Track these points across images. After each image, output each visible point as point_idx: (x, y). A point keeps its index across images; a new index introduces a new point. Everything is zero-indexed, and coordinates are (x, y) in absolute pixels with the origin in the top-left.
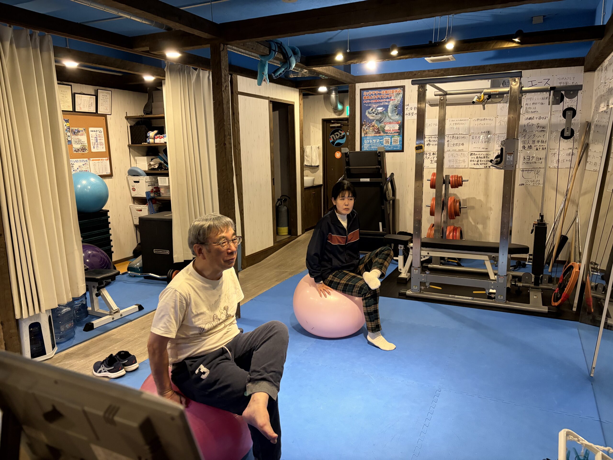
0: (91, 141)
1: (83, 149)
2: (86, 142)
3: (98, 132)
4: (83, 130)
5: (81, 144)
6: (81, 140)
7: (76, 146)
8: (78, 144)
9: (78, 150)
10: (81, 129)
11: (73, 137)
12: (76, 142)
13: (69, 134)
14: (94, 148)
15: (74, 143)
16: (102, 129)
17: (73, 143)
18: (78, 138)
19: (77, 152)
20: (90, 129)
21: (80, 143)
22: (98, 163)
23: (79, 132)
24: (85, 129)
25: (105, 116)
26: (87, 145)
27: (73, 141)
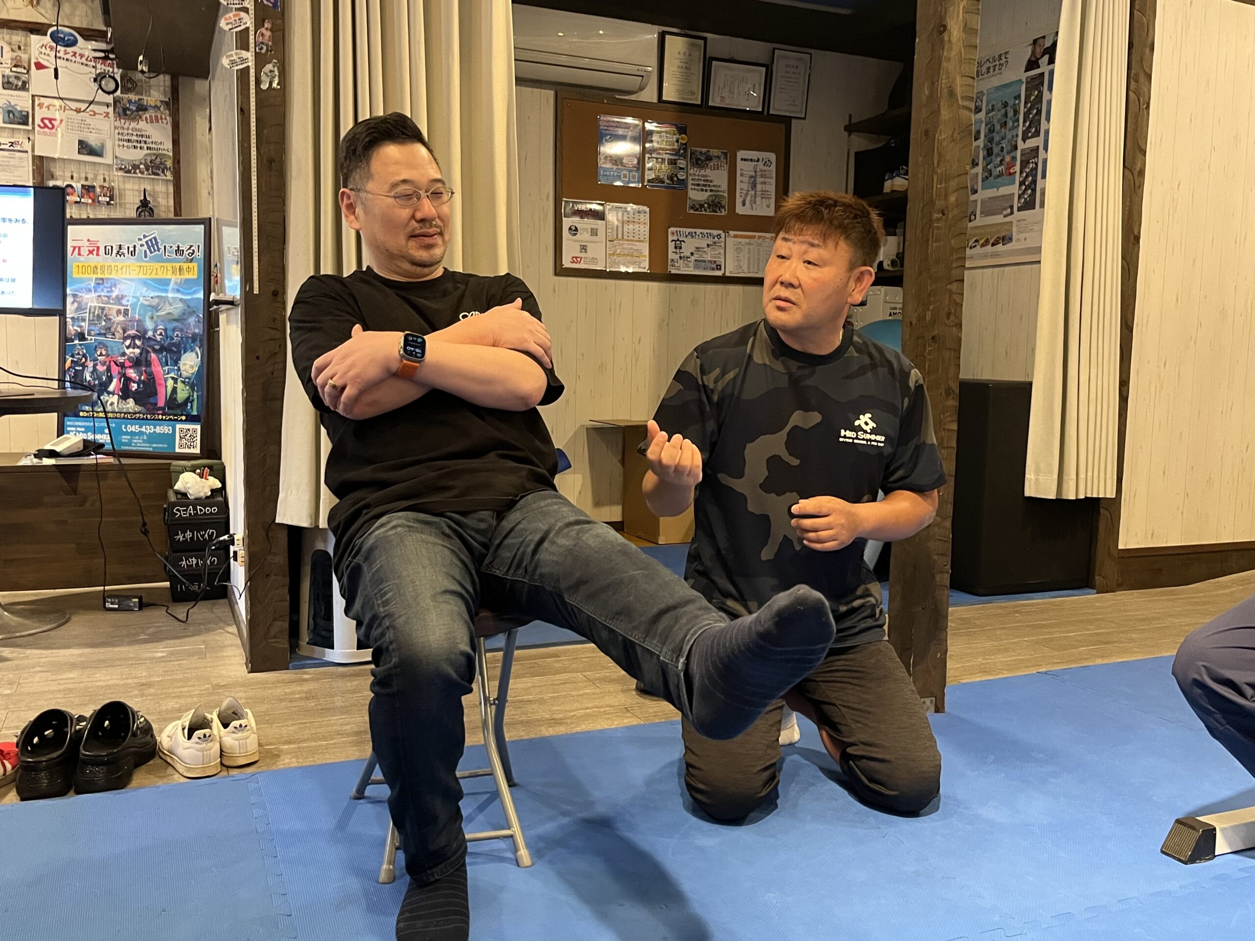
0: (739, 186)
1: (715, 204)
2: (724, 186)
3: (760, 163)
4: (720, 154)
5: (711, 191)
6: (711, 181)
7: (696, 195)
8: (702, 190)
9: (702, 206)
10: (714, 152)
11: (691, 172)
12: (698, 185)
13: (682, 163)
14: (744, 204)
15: (693, 187)
16: (772, 157)
17: (690, 187)
18: (704, 176)
19: (697, 210)
20: (741, 154)
21: (709, 189)
22: (749, 244)
23: (709, 158)
24: (726, 154)
25: (786, 121)
26: (726, 195)
27: (690, 182)
